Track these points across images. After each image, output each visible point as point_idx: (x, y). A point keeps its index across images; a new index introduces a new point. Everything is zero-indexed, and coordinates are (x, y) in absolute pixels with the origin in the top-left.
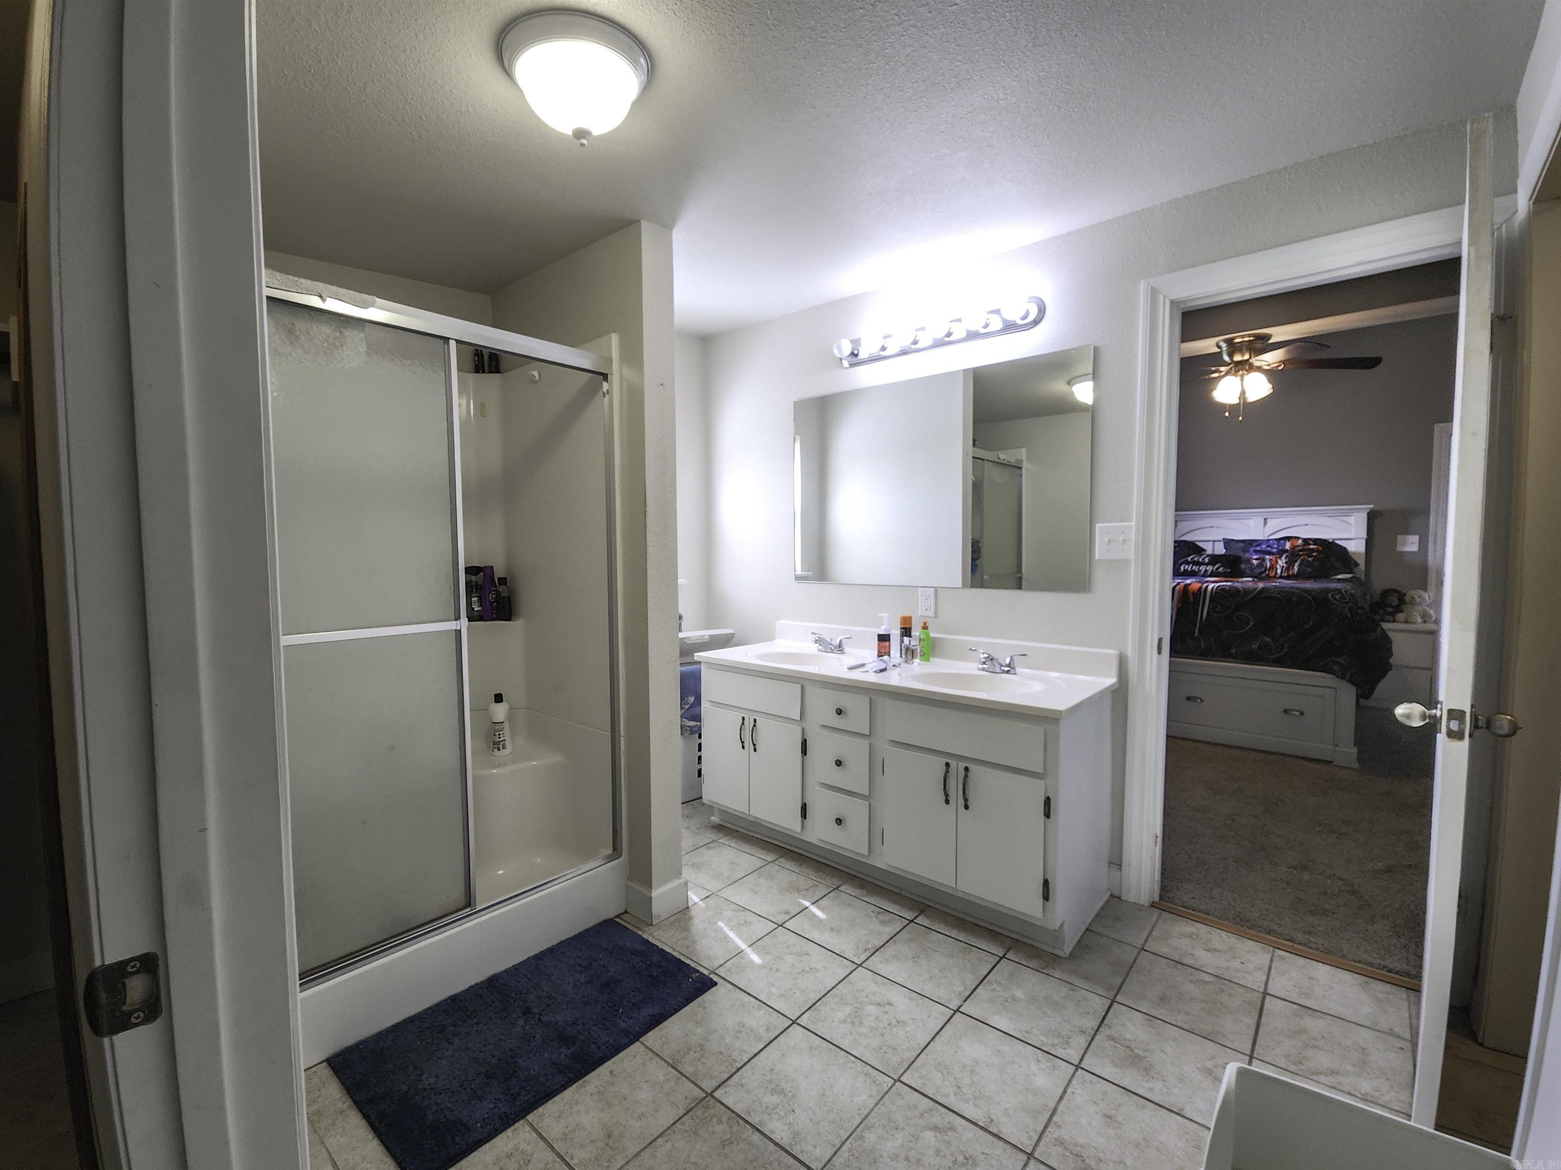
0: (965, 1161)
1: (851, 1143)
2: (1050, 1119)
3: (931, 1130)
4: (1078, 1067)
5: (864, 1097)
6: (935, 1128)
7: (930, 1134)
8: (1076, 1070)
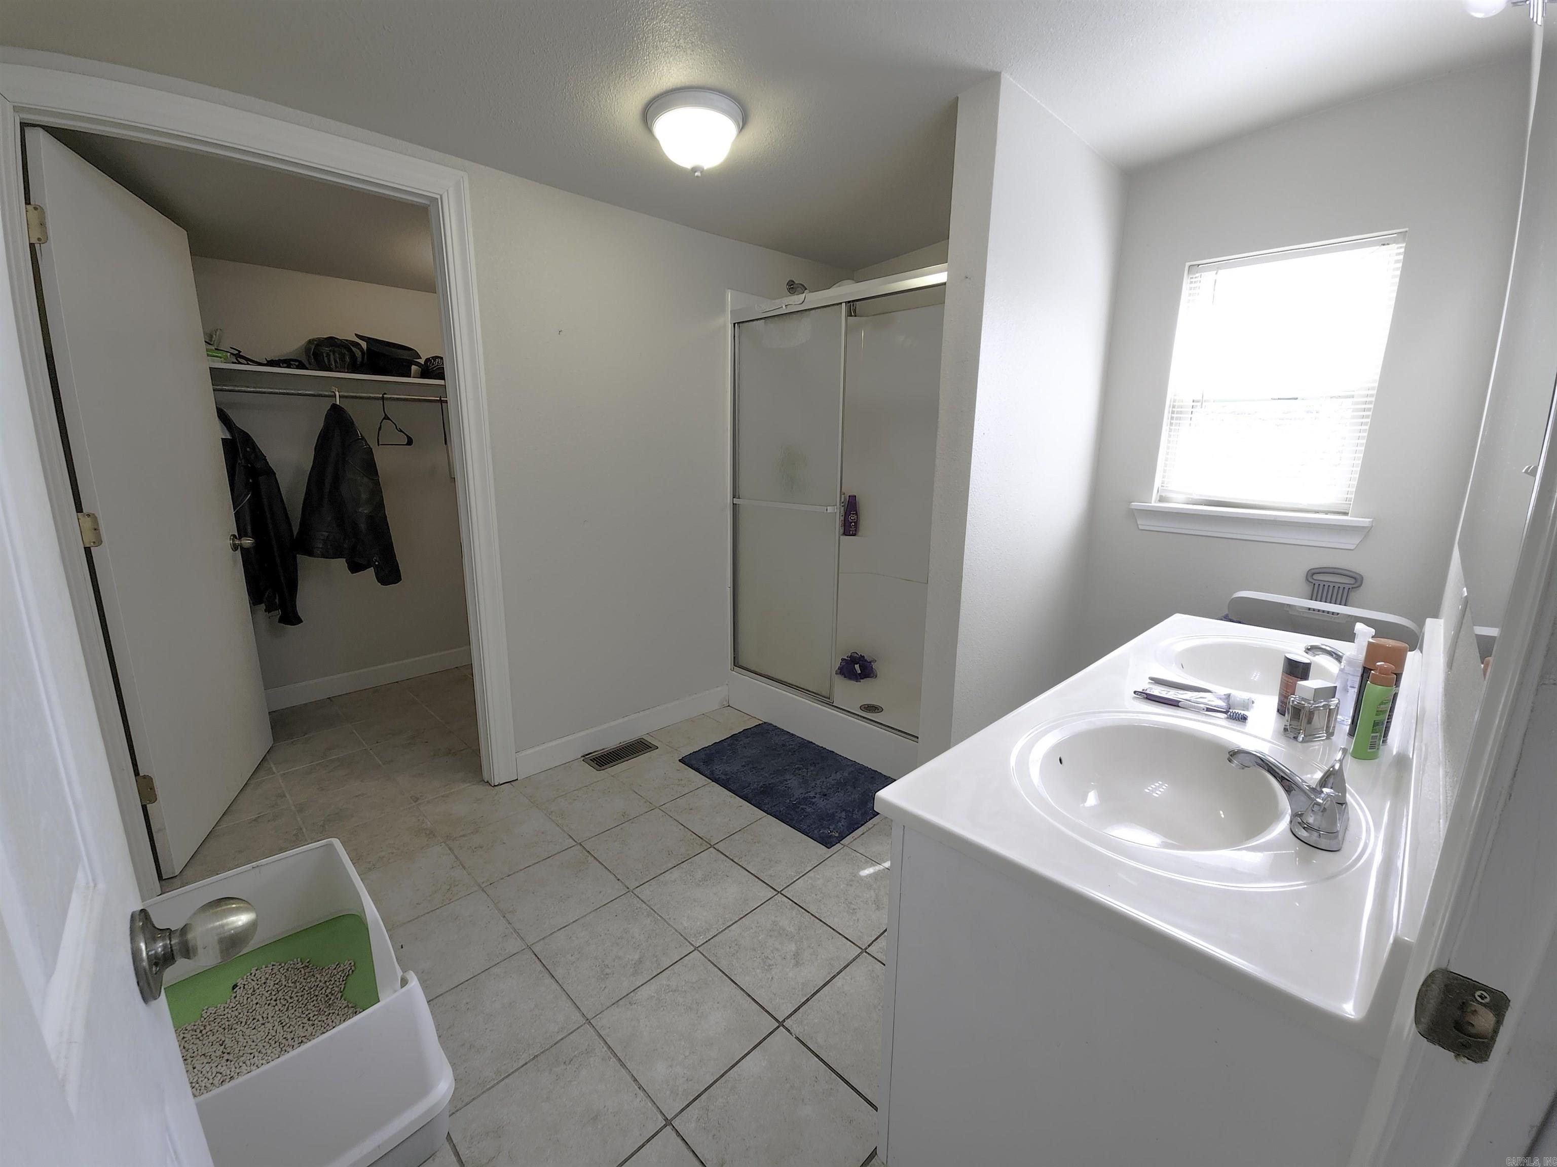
0: (605, 973)
1: (647, 909)
2: (615, 1055)
3: (640, 959)
4: (668, 1122)
5: (685, 924)
6: (640, 961)
7: (637, 957)
8: (666, 1119)
